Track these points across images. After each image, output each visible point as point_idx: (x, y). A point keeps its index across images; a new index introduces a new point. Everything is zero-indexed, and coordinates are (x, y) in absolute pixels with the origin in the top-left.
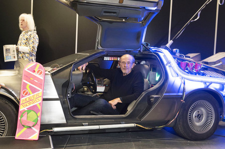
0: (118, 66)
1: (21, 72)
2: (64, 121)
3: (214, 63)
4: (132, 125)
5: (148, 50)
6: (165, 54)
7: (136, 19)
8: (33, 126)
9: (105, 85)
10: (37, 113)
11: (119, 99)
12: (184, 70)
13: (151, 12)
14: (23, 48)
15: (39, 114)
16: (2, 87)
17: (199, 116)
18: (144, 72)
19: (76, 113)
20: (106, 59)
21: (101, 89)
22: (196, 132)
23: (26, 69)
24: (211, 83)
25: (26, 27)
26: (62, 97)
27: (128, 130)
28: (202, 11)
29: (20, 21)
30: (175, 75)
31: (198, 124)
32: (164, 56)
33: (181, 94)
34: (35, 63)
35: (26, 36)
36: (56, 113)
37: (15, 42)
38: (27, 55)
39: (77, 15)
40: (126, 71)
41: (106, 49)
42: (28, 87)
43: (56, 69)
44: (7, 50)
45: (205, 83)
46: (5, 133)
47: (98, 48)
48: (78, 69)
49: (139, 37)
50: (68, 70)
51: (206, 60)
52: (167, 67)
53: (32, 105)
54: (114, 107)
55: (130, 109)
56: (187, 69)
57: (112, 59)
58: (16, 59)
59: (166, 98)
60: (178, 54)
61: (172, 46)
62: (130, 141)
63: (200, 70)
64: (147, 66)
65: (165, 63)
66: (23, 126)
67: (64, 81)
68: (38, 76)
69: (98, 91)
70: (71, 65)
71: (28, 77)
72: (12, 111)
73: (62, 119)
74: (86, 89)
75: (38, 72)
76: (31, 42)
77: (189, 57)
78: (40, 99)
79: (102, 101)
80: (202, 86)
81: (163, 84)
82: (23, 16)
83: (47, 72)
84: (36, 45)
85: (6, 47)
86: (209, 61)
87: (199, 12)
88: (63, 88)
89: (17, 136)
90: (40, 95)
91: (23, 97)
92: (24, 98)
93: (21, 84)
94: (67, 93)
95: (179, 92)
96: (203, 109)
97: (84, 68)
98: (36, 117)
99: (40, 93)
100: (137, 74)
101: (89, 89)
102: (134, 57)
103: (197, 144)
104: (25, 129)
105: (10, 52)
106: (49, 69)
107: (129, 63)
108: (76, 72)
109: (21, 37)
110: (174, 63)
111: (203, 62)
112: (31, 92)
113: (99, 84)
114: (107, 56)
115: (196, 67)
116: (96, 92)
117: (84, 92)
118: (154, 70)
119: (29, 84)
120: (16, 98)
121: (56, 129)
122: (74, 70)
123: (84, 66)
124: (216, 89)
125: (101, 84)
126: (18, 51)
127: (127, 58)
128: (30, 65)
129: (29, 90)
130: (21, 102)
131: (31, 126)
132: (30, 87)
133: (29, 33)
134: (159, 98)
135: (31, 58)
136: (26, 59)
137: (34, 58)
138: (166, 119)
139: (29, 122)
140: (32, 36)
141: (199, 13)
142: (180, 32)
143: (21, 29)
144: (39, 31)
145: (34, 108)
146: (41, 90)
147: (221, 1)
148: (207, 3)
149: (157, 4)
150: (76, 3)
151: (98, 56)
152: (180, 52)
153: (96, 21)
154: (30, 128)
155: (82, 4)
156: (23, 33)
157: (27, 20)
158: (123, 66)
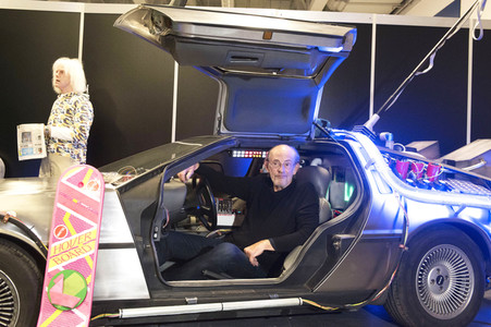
0: (264, 169)
1: (56, 186)
2: (144, 294)
3: (469, 163)
4: (295, 302)
5: (328, 135)
6: (362, 145)
7: (300, 72)
8: (77, 307)
9: (234, 212)
10: (85, 278)
11: (267, 242)
12: (404, 179)
13: (331, 57)
15: (89, 279)
16: (11, 220)
17: (441, 281)
18: (319, 183)
19: (171, 274)
20: (237, 154)
21: (226, 220)
22: (434, 315)
23: (64, 180)
24: (463, 207)
25: (67, 85)
26: (141, 242)
27: (285, 310)
28: (439, 53)
29: (55, 74)
30: (385, 190)
32: (362, 148)
33: (399, 231)
34: (84, 166)
35: (67, 106)
36: (126, 277)
38: (67, 145)
39: (176, 64)
40: (282, 181)
41: (237, 135)
42: (66, 219)
43: (130, 178)
44: (26, 135)
45: (451, 207)
46: (14, 323)
47: (219, 131)
49: (306, 106)
50: (155, 180)
51: (449, 157)
52: (368, 173)
53: (74, 259)
55: (289, 265)
56: (411, 177)
57: (251, 154)
58: (43, 155)
59: (368, 240)
60: (390, 144)
61: (378, 127)
63: (439, 178)
64: (324, 171)
65: (364, 163)
66: (55, 307)
67: (145, 204)
68: (89, 193)
69: (218, 224)
71: (67, 197)
72: (30, 274)
73: (141, 288)
74: (193, 220)
75: (90, 184)
76: (76, 118)
77: (415, 150)
78: (94, 245)
79: (228, 248)
80: (444, 214)
81: (360, 211)
82: (62, 64)
83: (108, 186)
84: (88, 123)
85: (22, 128)
86: (456, 160)
88: (143, 219)
90: (94, 236)
91: (55, 240)
92: (57, 244)
93: (51, 212)
94: (151, 231)
95: (394, 227)
96: (447, 265)
98: (83, 286)
99: (93, 232)
101: (201, 221)
102: (298, 149)
104: (58, 313)
105: (31, 140)
106: (114, 177)
107: (287, 163)
108: (174, 184)
109: (55, 107)
110: (382, 164)
111: (444, 162)
112: (72, 230)
113: (222, 209)
114: (239, 148)
115: (429, 171)
116: (215, 227)
117: (188, 226)
118: (341, 178)
119: (69, 212)
120: (39, 244)
121: (127, 313)
122: (168, 181)
123: (191, 171)
124: (474, 220)
125: (226, 209)
127: (284, 153)
128: (72, 168)
129: (69, 226)
130: (51, 252)
131: (71, 306)
132: (72, 218)
133: (74, 99)
134: (351, 240)
135: (76, 151)
136: (65, 154)
137: (82, 152)
138: (370, 287)
139: (67, 298)
140: (79, 106)
141: (432, 57)
142: (395, 98)
143: (57, 90)
145: (79, 267)
146: (95, 226)
147: (477, 32)
148: (448, 36)
149: (342, 40)
150: (172, 38)
151: (221, 148)
152: (395, 140)
153: (216, 74)
154: (69, 310)
155: (186, 40)
156: (60, 99)
157: (70, 71)
158: (274, 170)
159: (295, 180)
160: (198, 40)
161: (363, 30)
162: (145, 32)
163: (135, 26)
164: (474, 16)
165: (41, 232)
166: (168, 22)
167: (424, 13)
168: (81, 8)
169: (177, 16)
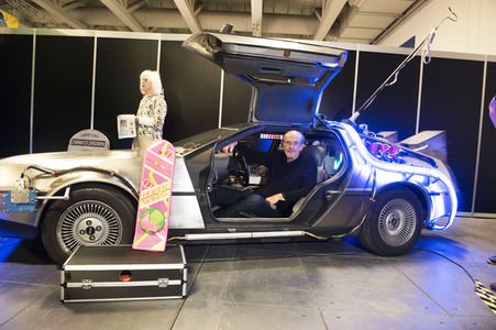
0: (280, 148)
1: (142, 154)
2: (202, 225)
3: (417, 146)
4: (300, 233)
5: (324, 125)
6: (348, 132)
7: (307, 80)
8: (158, 232)
9: (261, 175)
10: (163, 213)
11: (281, 195)
12: (374, 155)
13: (329, 71)
14: (144, 119)
15: (166, 214)
16: (115, 175)
17: (395, 222)
18: (318, 157)
19: (219, 214)
20: (263, 136)
21: (255, 180)
22: (389, 244)
23: (149, 150)
24: (413, 174)
25: (150, 90)
26: (200, 191)
27: (293, 238)
28: (401, 71)
29: (142, 81)
30: (361, 161)
31: (392, 233)
32: (347, 134)
33: (370, 189)
34: (161, 141)
35: (149, 103)
36: (189, 214)
37: (134, 110)
38: (150, 129)
40: (293, 155)
41: (263, 123)
42: (150, 175)
43: (191, 151)
44: (123, 122)
45: (404, 174)
46: (119, 240)
47: (251, 120)
48: (222, 151)
49: (311, 105)
50: (209, 151)
51: (404, 142)
52: (351, 150)
53: (156, 201)
54: (274, 207)
55: (296, 209)
56: (379, 154)
57: (272, 137)
58: (134, 136)
59: (348, 195)
60: (366, 132)
61: (358, 121)
62: (295, 256)
63: (397, 155)
64: (321, 149)
65: (348, 144)
66: (144, 231)
67: (202, 167)
68: (165, 159)
69: (250, 182)
70: (213, 144)
71: (151, 161)
72: (128, 209)
73: (200, 222)
74: (233, 180)
75: (166, 153)
76: (155, 111)
77: (382, 137)
78: (169, 193)
79: (256, 198)
80: (400, 178)
81: (345, 175)
82: (146, 74)
83: (178, 155)
84: (164, 115)
85: (121, 117)
86: (410, 143)
87: (396, 73)
88: (201, 177)
89: (136, 245)
90: (168, 187)
91: (144, 189)
92: (145, 191)
93: (141, 171)
94: (205, 189)
95: (366, 186)
96: (399, 212)
97: (231, 150)
98: (162, 218)
99: (168, 184)
100: (307, 160)
101: (238, 180)
102: (304, 134)
103: (391, 262)
104: (146, 235)
105: (126, 125)
106: (181, 150)
107: (296, 143)
108: (220, 155)
109: (141, 103)
110: (361, 144)
111: (401, 145)
112: (155, 183)
113: (252, 172)
114: (265, 132)
115: (392, 150)
116: (248, 184)
117: (230, 183)
118: (332, 154)
119: (153, 171)
120: (134, 191)
121: (190, 237)
122: (217, 153)
123: (232, 146)
124: (419, 183)
125: (255, 173)
126: (138, 124)
127: (294, 136)
128: (154, 144)
129: (153, 180)
130: (141, 197)
131: (155, 230)
132: (154, 175)
133: (154, 98)
134: (338, 194)
135: (156, 133)
136: (148, 135)
137: (159, 134)
138: (349, 225)
139: (151, 226)
140: (158, 103)
142: (370, 101)
143: (143, 92)
144: (168, 96)
145: (159, 206)
146: (170, 180)
147: (427, 58)
148: (407, 60)
149: (338, 58)
150: (222, 55)
151: (253, 131)
152: (369, 130)
153: (250, 81)
154: (153, 233)
155: (231, 56)
156: (145, 98)
157: (151, 79)
158: (287, 147)
159: (301, 154)
160: (240, 56)
161: (351, 54)
162: (204, 51)
163: (196, 46)
164: (425, 47)
165: (135, 183)
166: (219, 43)
167: (392, 45)
168: (159, 37)
169: (225, 38)
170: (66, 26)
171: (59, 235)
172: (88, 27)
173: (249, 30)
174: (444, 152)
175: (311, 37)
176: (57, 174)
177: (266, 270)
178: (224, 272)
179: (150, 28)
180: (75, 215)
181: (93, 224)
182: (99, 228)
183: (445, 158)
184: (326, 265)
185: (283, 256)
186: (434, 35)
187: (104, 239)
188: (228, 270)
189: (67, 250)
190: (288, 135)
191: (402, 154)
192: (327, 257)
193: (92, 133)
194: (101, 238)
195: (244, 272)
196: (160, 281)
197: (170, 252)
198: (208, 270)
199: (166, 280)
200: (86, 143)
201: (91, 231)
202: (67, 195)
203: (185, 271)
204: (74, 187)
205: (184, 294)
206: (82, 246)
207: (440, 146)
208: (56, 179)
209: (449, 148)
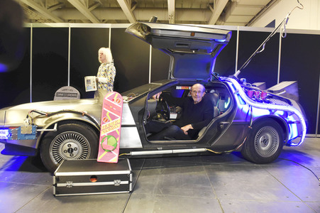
0: (189, 95)
1: (101, 101)
2: (140, 146)
3: (279, 91)
4: (203, 150)
5: (218, 79)
6: (233, 83)
7: (206, 51)
8: (113, 150)
9: (177, 113)
10: (116, 139)
11: (190, 125)
12: (251, 98)
13: (221, 44)
14: (102, 79)
15: (118, 139)
16: (85, 115)
17: (265, 142)
18: (214, 100)
19: (151, 138)
20: (178, 88)
21: (173, 116)
22: (262, 156)
23: (106, 98)
24: (276, 110)
25: (104, 60)
26: (139, 123)
27: (199, 153)
28: (267, 43)
29: (99, 55)
30: (242, 103)
31: (263, 148)
32: (233, 85)
33: (249, 120)
34: (113, 93)
35: (105, 68)
36: (133, 138)
37: (95, 74)
38: (105, 85)
40: (197, 100)
41: (178, 79)
42: (107, 114)
43: (132, 99)
44: (88, 81)
45: (270, 110)
46: (88, 156)
47: (170, 78)
48: (152, 98)
49: (209, 67)
50: (144, 99)
51: (270, 89)
52: (236, 96)
53: (111, 131)
54: (187, 133)
55: (201, 135)
56: (254, 97)
57: (184, 88)
58: (96, 89)
59: (234, 124)
60: (245, 83)
61: (240, 76)
62: (201, 165)
63: (266, 98)
64: (216, 95)
65: (234, 92)
66: (104, 150)
67: (140, 109)
68: (116, 104)
69: (171, 118)
70: (146, 94)
71: (108, 105)
72: (94, 137)
73: (139, 143)
74: (159, 116)
75: (117, 100)
76: (109, 73)
77: (255, 86)
78: (119, 125)
79: (175, 128)
80: (268, 113)
81: (232, 112)
82: (102, 50)
83: (124, 101)
84: (114, 76)
85: (87, 78)
86: (274, 90)
87: (263, 44)
88: (139, 115)
89: (99, 159)
90: (119, 122)
91: (103, 123)
92: (104, 125)
93: (101, 112)
94: (142, 122)
95: (247, 118)
96: (268, 135)
97: (158, 97)
98: (115, 142)
99: (119, 120)
101: (162, 117)
102: (204, 86)
103: (263, 167)
104: (105, 153)
105: (90, 83)
106: (126, 98)
107: (200, 92)
108: (151, 101)
109: (100, 69)
110: (242, 91)
111: (268, 91)
112: (110, 119)
113: (172, 111)
114: (179, 85)
115: (262, 95)
116: (169, 119)
117: (157, 119)
118: (223, 98)
119: (109, 112)
120: (97, 124)
121: (133, 153)
122: (149, 99)
123: (158, 95)
124: (280, 116)
125: (174, 112)
126: (97, 82)
127: (198, 87)
128: (109, 95)
129: (109, 118)
130: (102, 128)
131: (111, 149)
132: (110, 114)
133: (108, 65)
134: (227, 124)
135: (109, 88)
136: (105, 89)
137: (111, 88)
138: (235, 144)
139: (109, 147)
140: (110, 68)
142: (247, 63)
143: (100, 62)
144: (116, 63)
145: (113, 134)
146: (120, 117)
147: (284, 34)
148: (271, 35)
149: (225, 36)
150: (151, 37)
151: (172, 85)
152: (247, 82)
153: (169, 52)
154: (110, 151)
155: (157, 37)
156: (102, 65)
157: (106, 53)
158: (194, 94)
159: (203, 99)
160: (162, 37)
161: (234, 33)
162: (139, 34)
163: (134, 31)
164: (282, 27)
165: (98, 120)
166: (149, 29)
167: (260, 26)
168: (109, 26)
169: (153, 26)
170: (50, 21)
171: (51, 153)
172: (64, 21)
173: (166, 20)
174: (296, 95)
175: (207, 23)
176: (49, 115)
177: (182, 174)
178: (155, 176)
179: (103, 20)
180: (61, 141)
181: (72, 146)
182: (76, 149)
183: (297, 99)
184: (221, 170)
185: (192, 165)
186: (288, 19)
187: (79, 156)
188: (158, 174)
189: (56, 163)
190: (195, 86)
191: (269, 97)
192: (221, 165)
193: (69, 89)
194: (77, 155)
195: (168, 175)
196: (115, 182)
197: (121, 163)
198: (145, 174)
199: (119, 181)
200: (66, 95)
201: (71, 151)
202: (55, 128)
203: (131, 175)
204: (60, 123)
205: (131, 190)
206: (66, 160)
207: (294, 91)
208: (48, 118)
209: (300, 92)
